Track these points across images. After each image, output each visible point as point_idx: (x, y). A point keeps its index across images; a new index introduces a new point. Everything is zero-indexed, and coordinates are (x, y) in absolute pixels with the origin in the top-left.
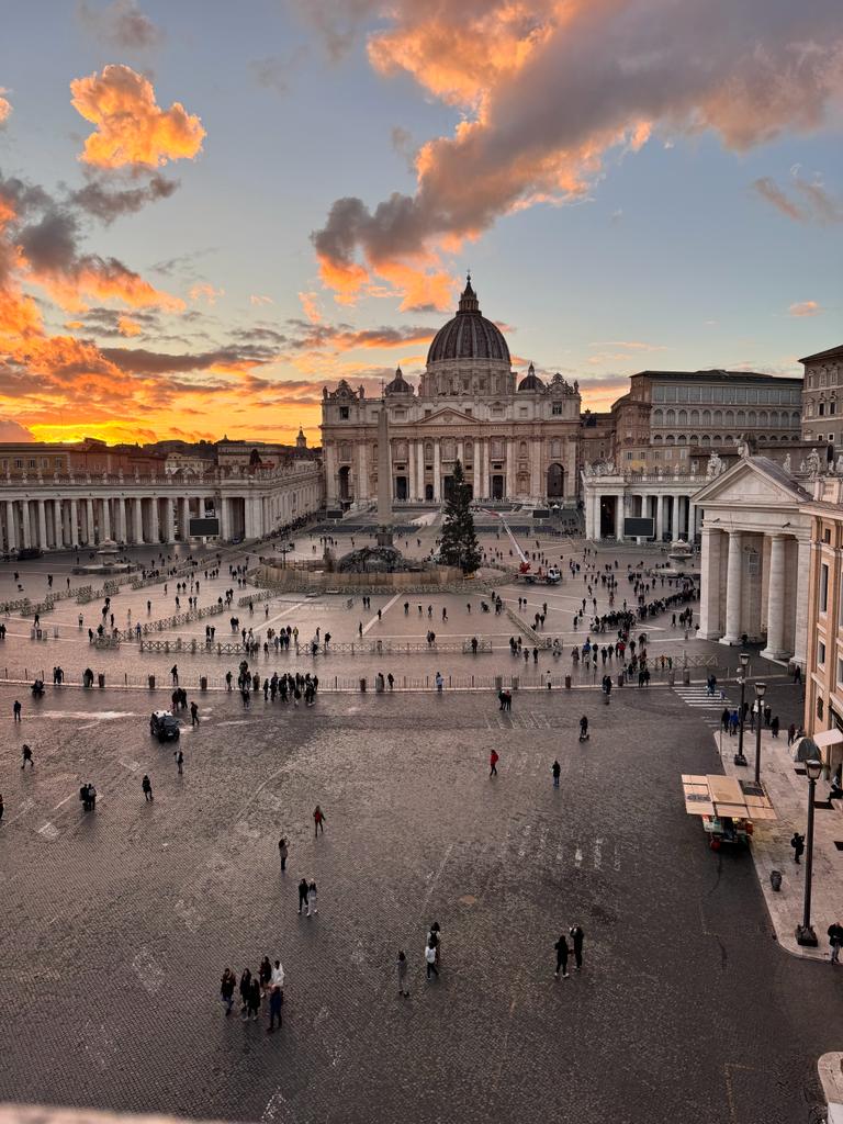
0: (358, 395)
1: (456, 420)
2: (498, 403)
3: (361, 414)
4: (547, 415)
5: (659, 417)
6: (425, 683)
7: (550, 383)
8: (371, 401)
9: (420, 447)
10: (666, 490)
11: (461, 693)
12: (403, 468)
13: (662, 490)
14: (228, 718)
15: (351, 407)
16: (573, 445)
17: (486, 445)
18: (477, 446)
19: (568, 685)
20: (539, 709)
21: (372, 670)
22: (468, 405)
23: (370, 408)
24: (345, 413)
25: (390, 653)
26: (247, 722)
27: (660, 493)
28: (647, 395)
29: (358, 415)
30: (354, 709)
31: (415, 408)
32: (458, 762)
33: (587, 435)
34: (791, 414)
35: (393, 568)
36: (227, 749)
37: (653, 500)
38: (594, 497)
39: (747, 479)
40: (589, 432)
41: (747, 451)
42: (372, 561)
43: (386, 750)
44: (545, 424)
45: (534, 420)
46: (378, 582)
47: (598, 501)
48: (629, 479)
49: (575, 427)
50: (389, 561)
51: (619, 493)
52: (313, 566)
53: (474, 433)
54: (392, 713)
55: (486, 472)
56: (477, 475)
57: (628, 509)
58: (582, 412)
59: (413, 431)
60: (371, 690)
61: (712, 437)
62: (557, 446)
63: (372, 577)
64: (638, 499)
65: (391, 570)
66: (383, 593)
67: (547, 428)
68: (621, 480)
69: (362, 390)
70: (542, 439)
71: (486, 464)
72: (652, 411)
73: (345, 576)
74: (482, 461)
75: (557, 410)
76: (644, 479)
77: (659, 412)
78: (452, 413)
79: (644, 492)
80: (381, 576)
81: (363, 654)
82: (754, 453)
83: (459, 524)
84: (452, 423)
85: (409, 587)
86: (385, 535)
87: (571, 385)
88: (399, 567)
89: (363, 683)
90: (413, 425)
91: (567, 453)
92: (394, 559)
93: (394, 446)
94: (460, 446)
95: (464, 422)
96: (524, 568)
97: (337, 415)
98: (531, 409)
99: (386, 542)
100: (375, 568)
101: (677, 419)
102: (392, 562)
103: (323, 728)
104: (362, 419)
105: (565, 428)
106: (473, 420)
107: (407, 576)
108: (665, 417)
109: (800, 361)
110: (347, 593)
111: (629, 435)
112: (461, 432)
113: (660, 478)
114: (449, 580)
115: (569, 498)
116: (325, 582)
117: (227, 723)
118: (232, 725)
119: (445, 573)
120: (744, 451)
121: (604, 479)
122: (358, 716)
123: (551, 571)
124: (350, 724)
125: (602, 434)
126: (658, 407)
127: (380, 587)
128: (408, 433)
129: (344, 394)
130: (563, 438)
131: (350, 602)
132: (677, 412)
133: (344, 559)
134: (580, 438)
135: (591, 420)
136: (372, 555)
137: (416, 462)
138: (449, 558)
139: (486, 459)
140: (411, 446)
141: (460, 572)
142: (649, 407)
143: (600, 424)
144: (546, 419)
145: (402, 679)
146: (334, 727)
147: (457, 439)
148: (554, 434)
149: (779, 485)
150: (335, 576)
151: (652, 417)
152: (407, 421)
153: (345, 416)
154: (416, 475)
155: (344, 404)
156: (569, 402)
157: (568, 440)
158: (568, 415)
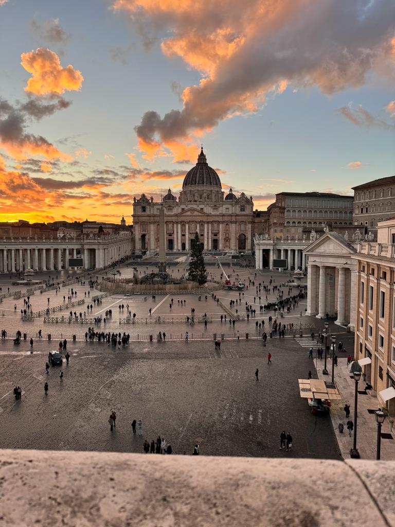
0: (150, 201)
1: (196, 213)
2: (215, 206)
3: (152, 210)
4: (238, 211)
5: (288, 213)
6: (180, 337)
7: (239, 197)
8: (157, 204)
9: (179, 225)
10: (292, 247)
11: (197, 342)
12: (171, 235)
13: (290, 247)
14: (86, 354)
15: (147, 206)
16: (250, 226)
17: (210, 225)
18: (206, 225)
19: (247, 337)
20: (234, 349)
21: (156, 331)
22: (201, 206)
23: (156, 207)
24: (144, 209)
25: (164, 322)
26: (95, 356)
27: (289, 248)
28: (283, 203)
29: (150, 210)
30: (146, 350)
31: (177, 208)
32: (195, 374)
34: (348, 212)
35: (166, 282)
36: (85, 369)
37: (286, 251)
38: (260, 249)
39: (328, 242)
40: (257, 220)
41: (328, 229)
42: (156, 279)
43: (161, 369)
44: (237, 215)
45: (232, 213)
46: (159, 289)
47: (261, 251)
48: (275, 242)
49: (251, 217)
50: (164, 279)
51: (271, 248)
52: (128, 281)
53: (205, 219)
54: (165, 351)
55: (210, 237)
56: (206, 239)
57: (275, 255)
58: (254, 210)
59: (176, 218)
60: (155, 340)
61: (312, 223)
62: (243, 226)
63: (156, 286)
64: (279, 251)
65: (165, 283)
66: (161, 294)
67: (238, 217)
68: (272, 242)
69: (152, 199)
70: (236, 222)
71: (210, 234)
72: (286, 211)
73: (143, 286)
74: (208, 233)
75: (243, 209)
76: (282, 241)
77: (289, 211)
78: (194, 210)
79: (282, 248)
80: (161, 286)
81: (151, 323)
82: (331, 230)
83: (197, 261)
84: (194, 214)
85: (174, 291)
86: (162, 266)
87: (249, 198)
88: (169, 282)
89: (151, 337)
90: (176, 215)
91: (247, 229)
92: (166, 278)
93: (167, 225)
94: (198, 225)
95: (200, 214)
96: (228, 282)
97: (141, 210)
98: (230, 208)
99: (163, 270)
100: (158, 282)
101: (297, 214)
102: (165, 279)
103: (131, 359)
104: (152, 212)
105: (246, 217)
106: (204, 213)
107: (172, 286)
108: (291, 213)
109: (352, 189)
110: (144, 294)
111: (275, 221)
112: (199, 219)
113: (289, 241)
114: (192, 288)
115: (248, 250)
116: (133, 289)
117: (85, 357)
118: (88, 358)
119: (190, 285)
120: (326, 229)
121: (264, 241)
122: (148, 353)
123: (240, 284)
124: (144, 357)
125: (263, 221)
126: (288, 209)
127: (160, 291)
128: (174, 219)
129: (143, 201)
130: (245, 222)
131: (145, 298)
132: (297, 211)
133: (142, 278)
134: (253, 222)
135: (258, 214)
136: (156, 276)
137: (177, 233)
138: (193, 278)
139: (210, 231)
140: (175, 225)
141: (198, 284)
142: (284, 208)
143: (263, 216)
144: (237, 213)
145: (170, 335)
146: (137, 358)
147: (196, 222)
148: (241, 220)
149: (342, 245)
150: (139, 286)
151: (286, 213)
152: (173, 213)
153: (144, 211)
154: (177, 238)
155: (143, 205)
156: (248, 206)
157: (247, 223)
158: (247, 212)
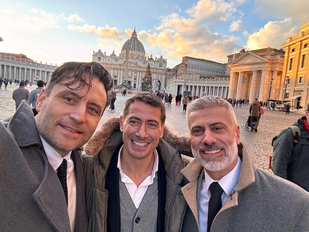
0: (104, 54)
1: (133, 65)
2: (145, 62)
3: (105, 60)
4: (158, 67)
5: (189, 68)
7: (159, 58)
8: (108, 57)
9: (122, 71)
10: (195, 84)
12: (116, 77)
13: (194, 84)
15: (102, 57)
16: (164, 76)
17: (141, 73)
18: (138, 73)
22: (136, 61)
23: (107, 58)
24: (100, 59)
27: (193, 85)
28: (187, 62)
29: (104, 60)
31: (121, 60)
33: (168, 74)
37: (191, 87)
38: (176, 85)
39: (247, 57)
40: (168, 73)
44: (157, 69)
45: (154, 68)
47: (177, 86)
48: (186, 81)
49: (165, 71)
51: (183, 84)
53: (138, 69)
55: (140, 81)
56: (137, 81)
57: (185, 89)
58: (167, 68)
59: (120, 67)
62: (160, 76)
64: (187, 86)
67: (157, 70)
68: (184, 80)
69: (105, 53)
70: (156, 73)
71: (140, 78)
72: (188, 67)
74: (139, 78)
75: (160, 66)
76: (190, 81)
77: (189, 67)
78: (132, 63)
79: (189, 85)
84: (131, 65)
87: (165, 59)
90: (120, 65)
91: (162, 78)
93: (114, 70)
94: (133, 73)
95: (135, 66)
97: (97, 59)
98: (154, 64)
101: (194, 70)
104: (105, 61)
105: (163, 71)
106: (138, 65)
108: (191, 69)
109: (227, 56)
111: (182, 72)
112: (134, 69)
113: (194, 81)
121: (179, 80)
125: (172, 74)
128: (119, 67)
129: (100, 53)
130: (162, 74)
132: (194, 68)
134: (166, 74)
135: (169, 70)
137: (120, 76)
139: (140, 77)
140: (119, 71)
143: (171, 71)
144: (158, 68)
147: (132, 70)
148: (159, 72)
151: (188, 68)
152: (118, 63)
153: (100, 60)
154: (120, 79)
155: (100, 56)
156: (164, 64)
157: (163, 74)
158: (163, 67)
